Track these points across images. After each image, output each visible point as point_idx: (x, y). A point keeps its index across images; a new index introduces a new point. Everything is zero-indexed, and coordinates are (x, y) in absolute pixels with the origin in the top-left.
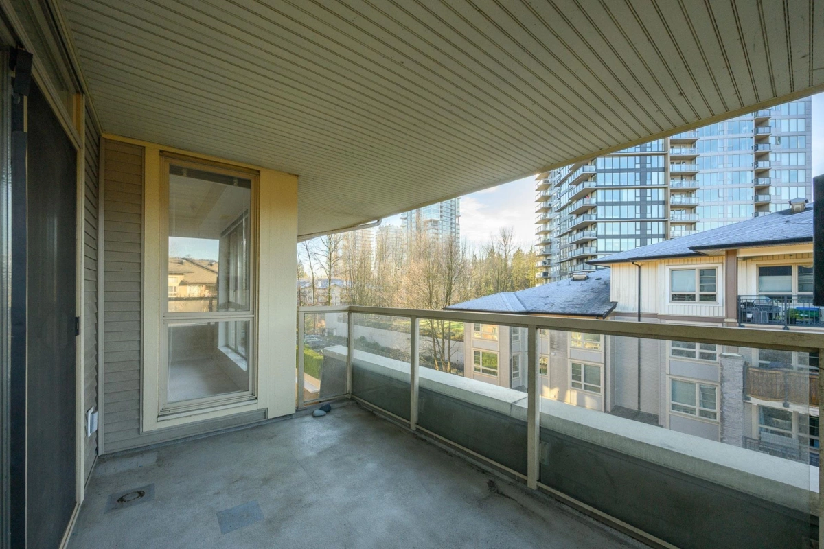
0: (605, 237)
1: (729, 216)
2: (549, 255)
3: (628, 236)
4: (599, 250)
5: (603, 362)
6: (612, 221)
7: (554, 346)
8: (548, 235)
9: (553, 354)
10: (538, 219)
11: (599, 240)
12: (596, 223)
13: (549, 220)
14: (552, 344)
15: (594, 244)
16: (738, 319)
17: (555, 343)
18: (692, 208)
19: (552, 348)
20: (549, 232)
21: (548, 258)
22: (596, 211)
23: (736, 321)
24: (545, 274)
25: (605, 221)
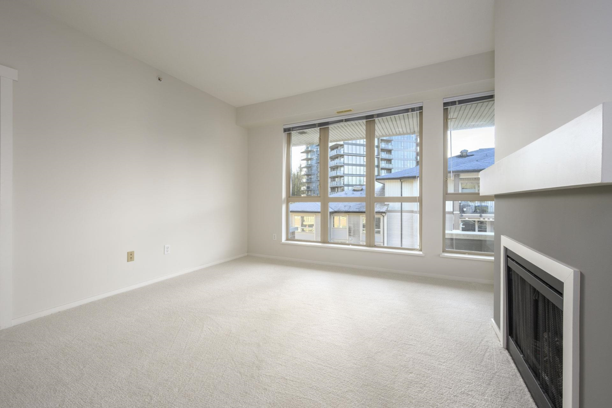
0: (348, 165)
1: (406, 157)
2: (310, 175)
3: (360, 165)
4: (345, 173)
5: (382, 241)
6: (352, 155)
7: (351, 234)
8: (309, 162)
9: (351, 239)
10: (303, 150)
11: (345, 166)
12: (343, 155)
13: (310, 151)
14: (350, 232)
15: (342, 169)
16: (460, 211)
17: (352, 232)
18: (389, 151)
19: (350, 235)
20: (310, 159)
21: (310, 177)
22: (343, 147)
23: (459, 212)
24: (308, 188)
25: (348, 155)
